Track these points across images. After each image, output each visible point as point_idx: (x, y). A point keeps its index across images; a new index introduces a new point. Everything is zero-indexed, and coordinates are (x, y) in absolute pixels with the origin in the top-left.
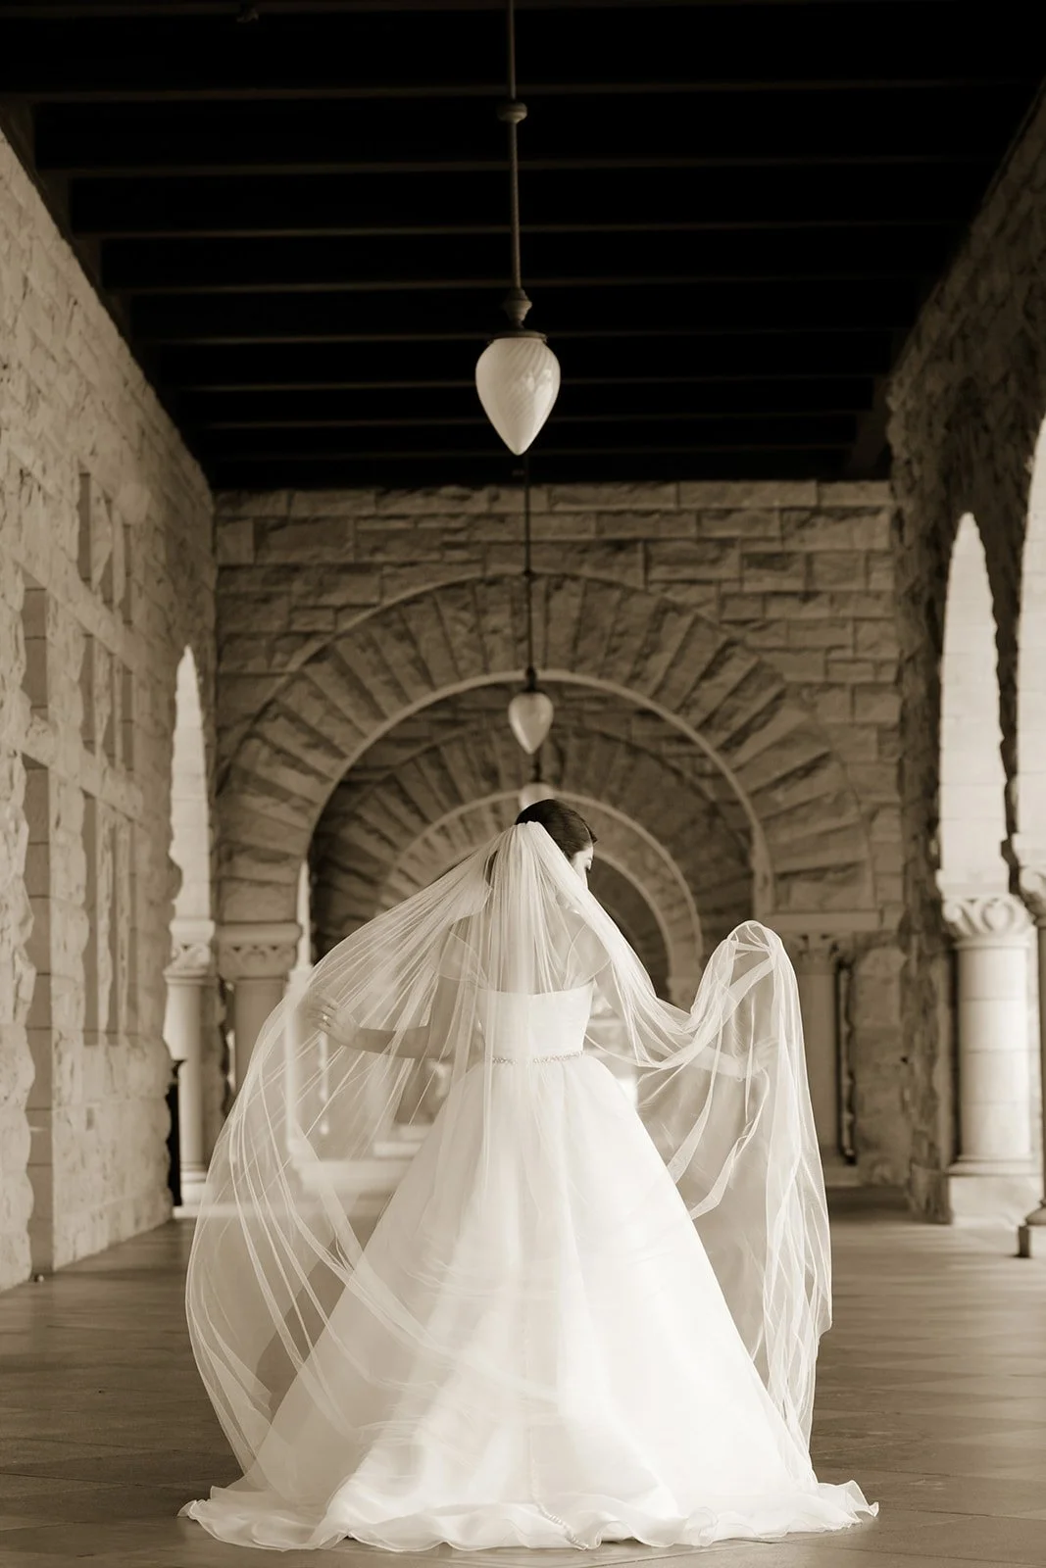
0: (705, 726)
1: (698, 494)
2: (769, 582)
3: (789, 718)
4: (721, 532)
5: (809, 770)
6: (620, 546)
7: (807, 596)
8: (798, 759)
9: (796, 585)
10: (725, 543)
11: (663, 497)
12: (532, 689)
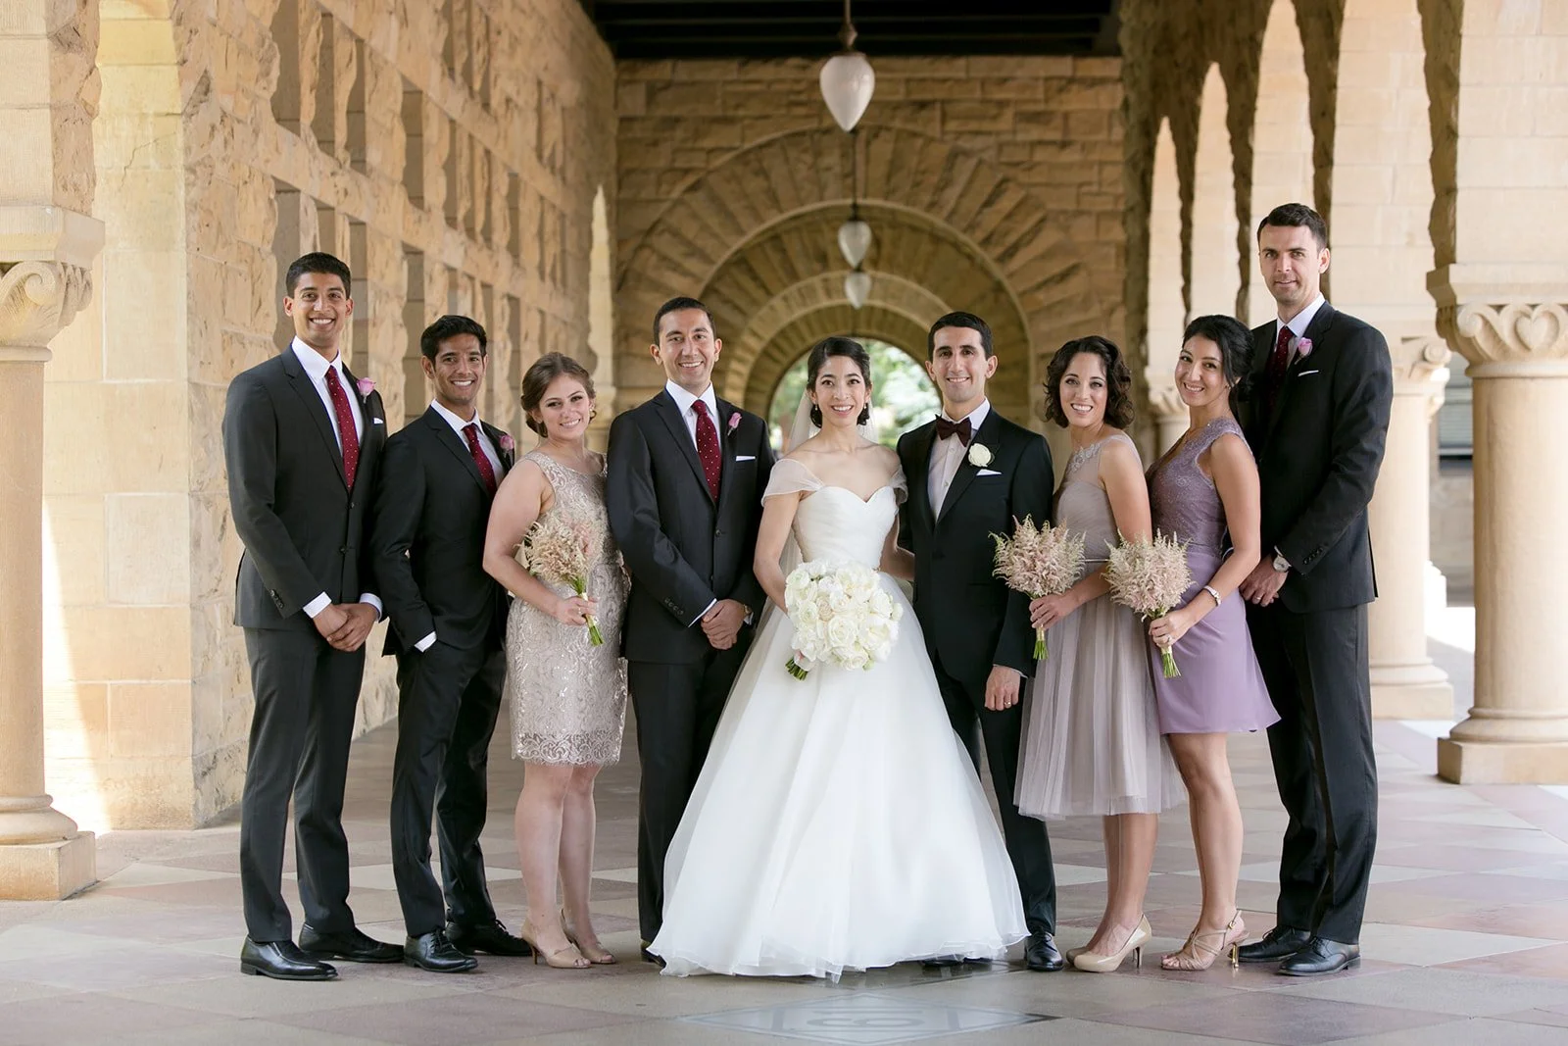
0: (986, 242)
1: (982, 66)
2: (1035, 133)
3: (1049, 237)
4: (999, 95)
5: (1063, 277)
6: (923, 105)
7: (1064, 145)
8: (1056, 267)
9: (1056, 136)
10: (1002, 104)
12: (855, 216)
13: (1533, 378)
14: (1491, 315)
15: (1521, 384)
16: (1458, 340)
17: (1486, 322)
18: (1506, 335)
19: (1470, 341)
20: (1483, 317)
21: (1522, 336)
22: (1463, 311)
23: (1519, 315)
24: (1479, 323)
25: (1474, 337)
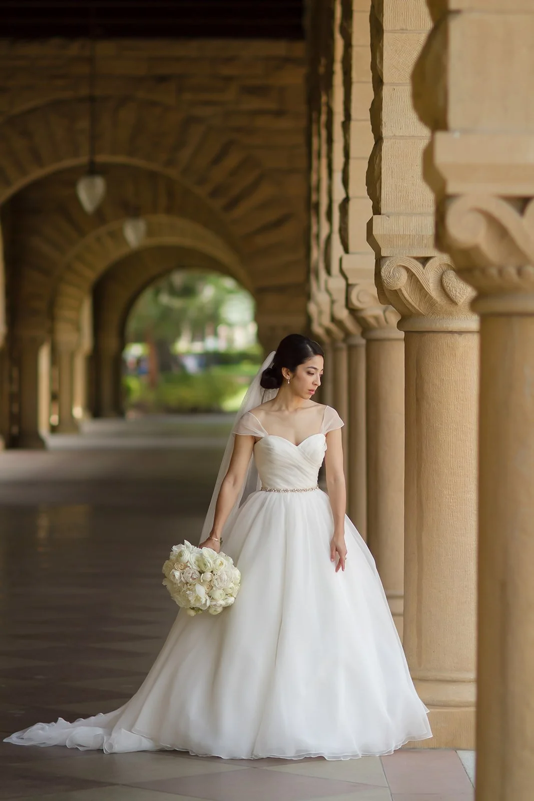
0: (215, 193)
1: (213, 47)
3: (266, 191)
4: (226, 71)
5: (278, 223)
6: (162, 79)
7: (279, 114)
9: (272, 105)
10: (229, 79)
11: (190, 48)
12: (93, 170)
13: (460, 333)
14: (416, 267)
15: (449, 338)
16: (387, 293)
17: (411, 275)
18: (431, 287)
19: (397, 293)
20: (408, 270)
21: (448, 290)
22: (388, 262)
23: (445, 268)
24: (404, 277)
25: (400, 290)
